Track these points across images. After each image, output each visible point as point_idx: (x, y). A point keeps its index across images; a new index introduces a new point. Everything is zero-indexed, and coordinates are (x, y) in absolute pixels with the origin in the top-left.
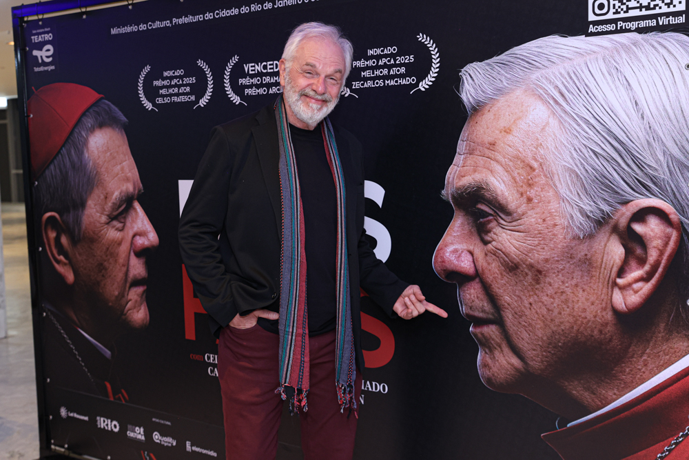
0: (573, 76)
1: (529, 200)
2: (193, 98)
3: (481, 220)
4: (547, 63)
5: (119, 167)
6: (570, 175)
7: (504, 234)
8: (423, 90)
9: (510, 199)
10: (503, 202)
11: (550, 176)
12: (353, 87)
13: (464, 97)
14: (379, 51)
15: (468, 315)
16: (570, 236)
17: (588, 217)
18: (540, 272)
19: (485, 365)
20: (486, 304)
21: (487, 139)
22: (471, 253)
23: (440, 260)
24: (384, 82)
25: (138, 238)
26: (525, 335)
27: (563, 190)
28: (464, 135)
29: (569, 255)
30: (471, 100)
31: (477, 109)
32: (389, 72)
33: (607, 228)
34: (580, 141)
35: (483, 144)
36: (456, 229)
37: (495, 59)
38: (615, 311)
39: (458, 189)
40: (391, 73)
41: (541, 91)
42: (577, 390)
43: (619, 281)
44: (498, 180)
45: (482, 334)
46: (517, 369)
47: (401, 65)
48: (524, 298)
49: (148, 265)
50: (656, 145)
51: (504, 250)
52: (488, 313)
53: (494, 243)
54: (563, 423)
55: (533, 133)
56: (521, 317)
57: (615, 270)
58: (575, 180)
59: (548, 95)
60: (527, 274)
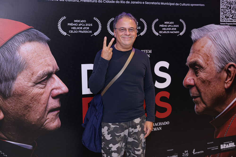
0: (217, 34)
1: (208, 64)
2: (91, 32)
3: (196, 70)
4: (212, 31)
5: (43, 60)
6: (216, 58)
7: (202, 74)
8: (181, 35)
9: (203, 64)
10: (201, 65)
11: (212, 58)
12: (160, 33)
13: (192, 38)
14: (168, 23)
15: (192, 96)
16: (216, 72)
17: (220, 67)
18: (210, 82)
19: (197, 108)
20: (197, 92)
21: (198, 49)
22: (193, 79)
23: (185, 82)
24: (170, 32)
25: (55, 90)
26: (206, 98)
27: (215, 62)
28: (192, 48)
29: (216, 77)
30: (194, 38)
31: (196, 41)
32: (171, 29)
33: (224, 70)
34: (218, 50)
35: (197, 50)
36: (190, 73)
37: (200, 28)
38: (225, 89)
39: (190, 62)
40: (172, 29)
41: (210, 37)
42: (218, 109)
43: (226, 82)
44: (200, 60)
45: (196, 100)
46: (204, 108)
47: (175, 27)
48: (206, 89)
49: (61, 102)
50: (232, 50)
51: (202, 77)
52: (198, 95)
53: (199, 76)
54: (214, 118)
55: (209, 48)
56: (205, 94)
57: (225, 79)
58: (217, 59)
59: (212, 38)
60: (207, 83)
